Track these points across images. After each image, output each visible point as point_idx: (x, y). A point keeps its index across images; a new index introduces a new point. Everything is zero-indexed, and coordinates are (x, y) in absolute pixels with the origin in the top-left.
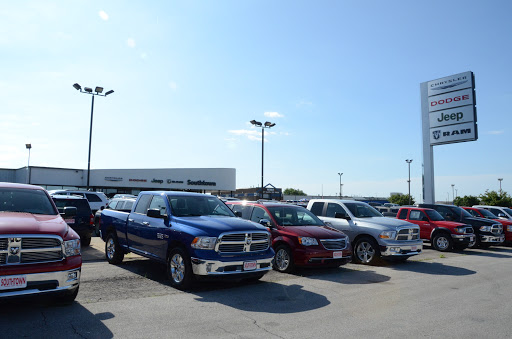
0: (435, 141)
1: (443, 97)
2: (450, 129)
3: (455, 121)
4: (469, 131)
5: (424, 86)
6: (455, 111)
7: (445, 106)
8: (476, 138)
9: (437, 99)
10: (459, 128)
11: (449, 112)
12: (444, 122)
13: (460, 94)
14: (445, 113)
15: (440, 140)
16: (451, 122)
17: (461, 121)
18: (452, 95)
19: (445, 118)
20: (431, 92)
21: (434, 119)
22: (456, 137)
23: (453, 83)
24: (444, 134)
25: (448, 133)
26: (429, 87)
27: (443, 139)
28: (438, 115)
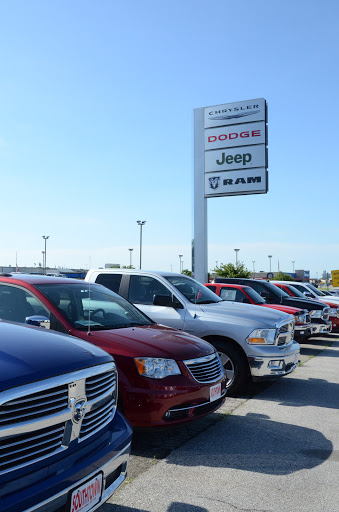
0: (212, 191)
1: (226, 131)
2: (234, 176)
3: (241, 165)
4: (258, 179)
5: (199, 113)
6: (242, 151)
7: (228, 143)
8: (267, 190)
9: (217, 132)
10: (245, 175)
11: (233, 153)
12: (225, 166)
13: (249, 128)
14: (228, 153)
15: (218, 191)
16: (234, 165)
17: (248, 165)
18: (238, 129)
19: (226, 159)
20: (208, 123)
21: (211, 161)
22: (241, 187)
23: (240, 112)
24: (225, 182)
25: (231, 181)
26: (207, 116)
27: (222, 188)
28: (218, 155)
